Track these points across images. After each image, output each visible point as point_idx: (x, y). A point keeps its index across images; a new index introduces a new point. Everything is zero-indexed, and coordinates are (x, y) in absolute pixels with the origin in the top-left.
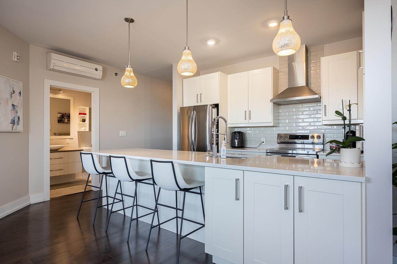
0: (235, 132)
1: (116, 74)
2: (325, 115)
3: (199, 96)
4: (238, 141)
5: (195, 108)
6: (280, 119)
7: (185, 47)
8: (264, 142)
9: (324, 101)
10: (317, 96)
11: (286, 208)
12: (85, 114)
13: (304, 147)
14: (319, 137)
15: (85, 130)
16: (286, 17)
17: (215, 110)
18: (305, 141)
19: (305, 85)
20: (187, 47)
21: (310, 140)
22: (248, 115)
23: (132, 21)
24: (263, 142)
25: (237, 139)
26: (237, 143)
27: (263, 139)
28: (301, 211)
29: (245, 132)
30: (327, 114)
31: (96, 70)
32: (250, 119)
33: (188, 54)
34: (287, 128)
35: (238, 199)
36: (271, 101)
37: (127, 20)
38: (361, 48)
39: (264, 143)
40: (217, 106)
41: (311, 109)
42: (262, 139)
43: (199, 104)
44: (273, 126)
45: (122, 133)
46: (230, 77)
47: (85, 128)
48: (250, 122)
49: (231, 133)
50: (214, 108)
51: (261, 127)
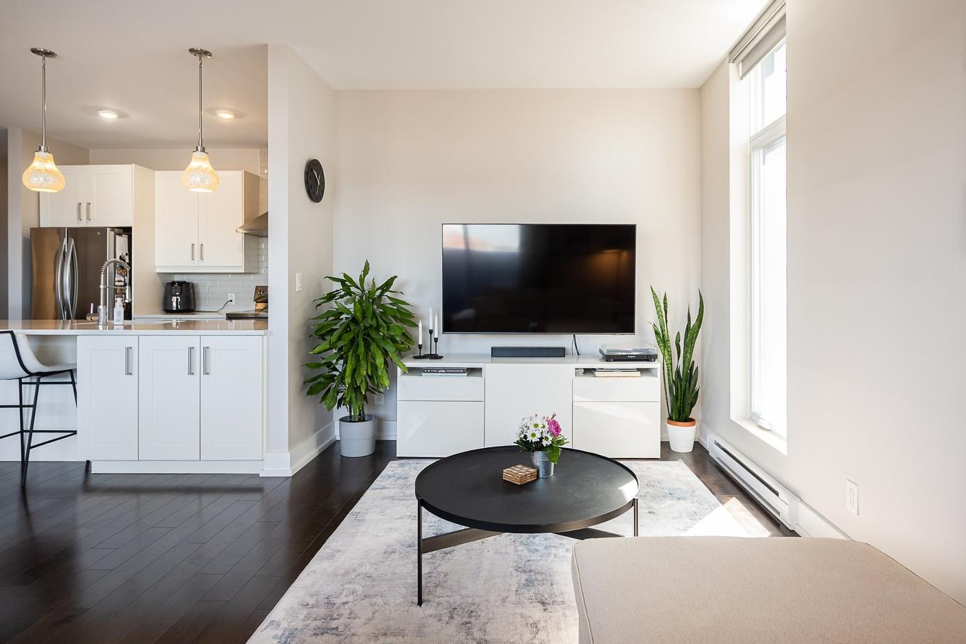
0: (173, 283)
3: (84, 207)
4: (177, 299)
5: (74, 232)
8: (234, 300)
11: (191, 373)
17: (122, 240)
22: (198, 251)
24: (231, 301)
25: (176, 296)
26: (174, 304)
27: (231, 296)
29: (195, 282)
33: (45, 160)
39: (233, 303)
40: (127, 231)
43: (83, 224)
44: (245, 273)
46: (160, 176)
48: (202, 265)
49: (163, 284)
50: (120, 235)
51: (229, 273)
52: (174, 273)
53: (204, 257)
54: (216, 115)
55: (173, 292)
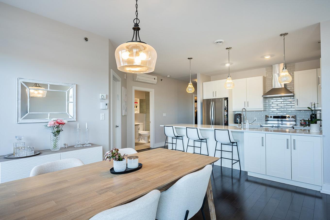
0: (237, 114)
1: (162, 80)
2: (297, 105)
3: (214, 93)
5: (213, 100)
6: (267, 106)
7: (228, 76)
8: (256, 120)
9: (296, 96)
10: (292, 94)
11: (288, 148)
12: (137, 103)
13: (279, 122)
14: (292, 117)
15: (137, 112)
16: (284, 68)
17: (226, 101)
18: (284, 119)
19: (284, 87)
20: (229, 76)
21: (287, 119)
22: (247, 104)
23: (191, 58)
24: (255, 120)
28: (294, 149)
30: (299, 104)
31: (155, 79)
32: (248, 106)
35: (263, 146)
36: (262, 96)
37: (189, 59)
38: (319, 67)
39: (256, 121)
40: (227, 99)
42: (255, 118)
43: (214, 98)
44: (263, 111)
45: (164, 115)
47: (137, 111)
48: (248, 108)
49: (234, 114)
50: (225, 100)
51: (254, 111)
52: (236, 111)
53: (249, 106)
54: (264, 58)
55: (238, 117)
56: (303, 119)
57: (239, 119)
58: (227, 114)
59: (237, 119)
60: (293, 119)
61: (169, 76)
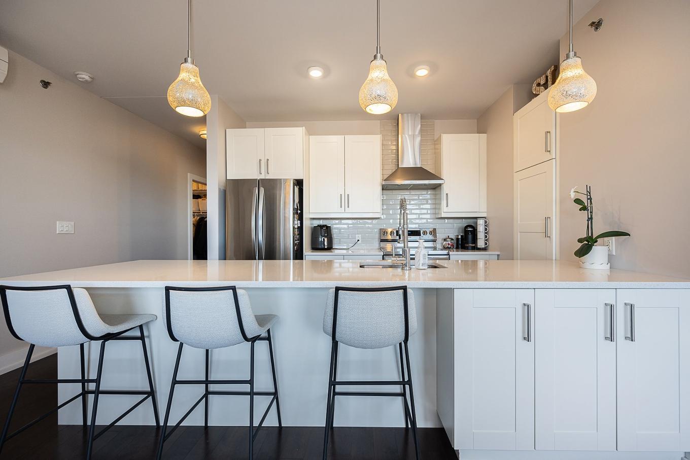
0: (321, 227)
1: (46, 84)
2: (447, 206)
3: (263, 163)
5: (263, 183)
8: (361, 240)
9: (446, 189)
10: (438, 182)
14: (431, 233)
18: (416, 238)
21: (422, 237)
22: (345, 200)
24: (359, 241)
25: (325, 236)
30: (449, 204)
32: (348, 207)
34: (391, 221)
36: (380, 184)
41: (420, 198)
42: (357, 235)
45: (62, 227)
48: (348, 211)
50: (297, 185)
53: (350, 205)
55: (323, 234)
56: (448, 236)
57: (326, 239)
58: (299, 225)
59: (320, 239)
60: (431, 237)
61: (85, 76)
